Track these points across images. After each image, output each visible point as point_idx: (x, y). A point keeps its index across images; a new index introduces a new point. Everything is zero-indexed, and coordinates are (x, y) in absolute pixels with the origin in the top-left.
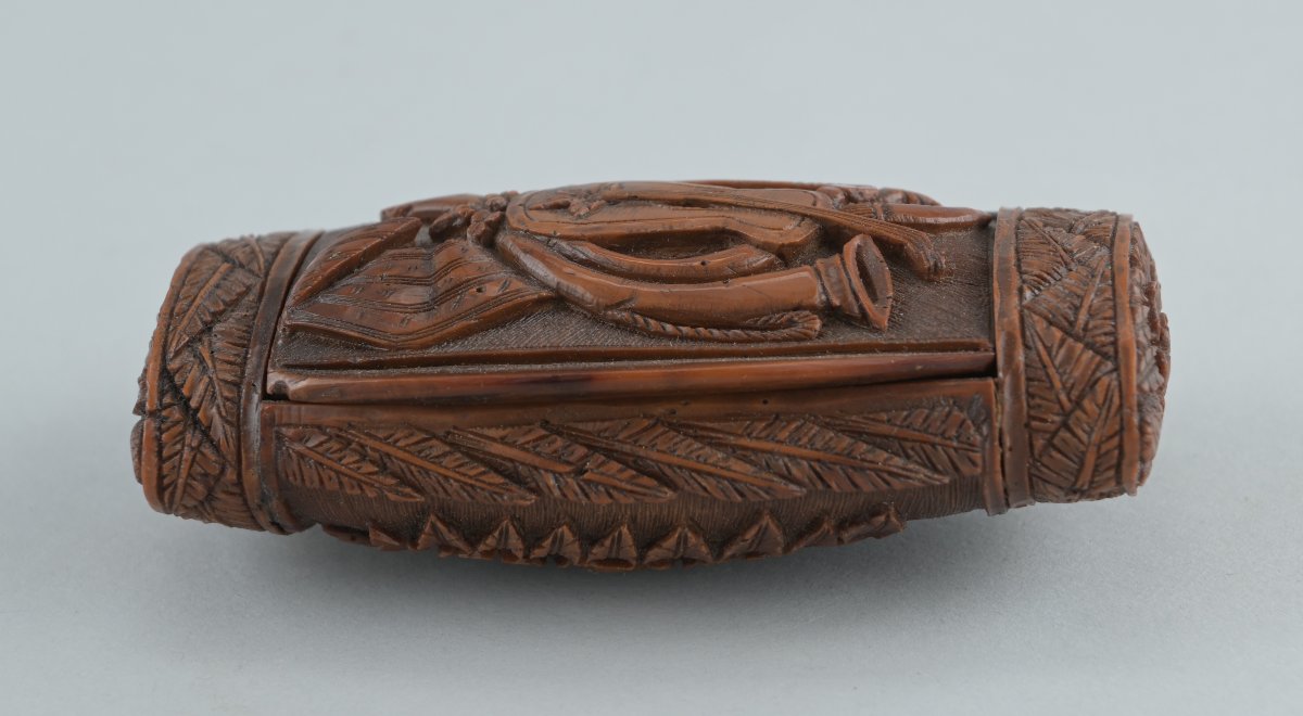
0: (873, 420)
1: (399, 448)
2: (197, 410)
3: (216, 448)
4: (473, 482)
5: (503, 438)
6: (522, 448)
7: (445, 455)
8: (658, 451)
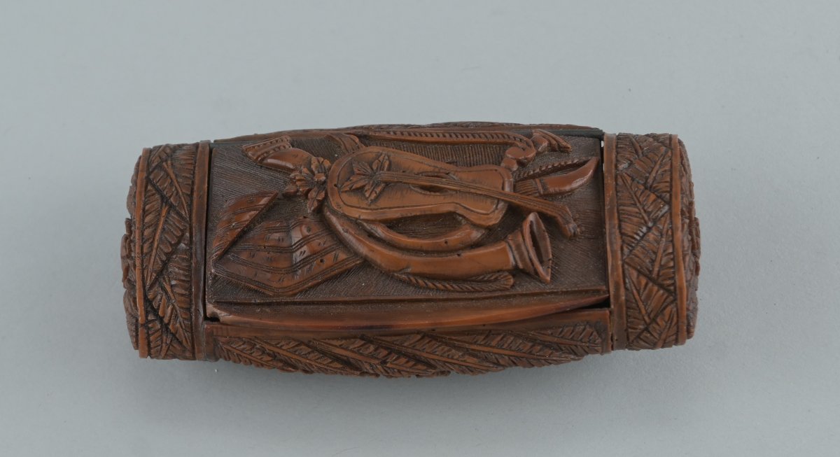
0: (543, 334)
1: (284, 350)
2: (168, 324)
3: (180, 343)
4: (326, 367)
5: (340, 345)
6: (352, 351)
7: (309, 353)
8: (427, 352)
